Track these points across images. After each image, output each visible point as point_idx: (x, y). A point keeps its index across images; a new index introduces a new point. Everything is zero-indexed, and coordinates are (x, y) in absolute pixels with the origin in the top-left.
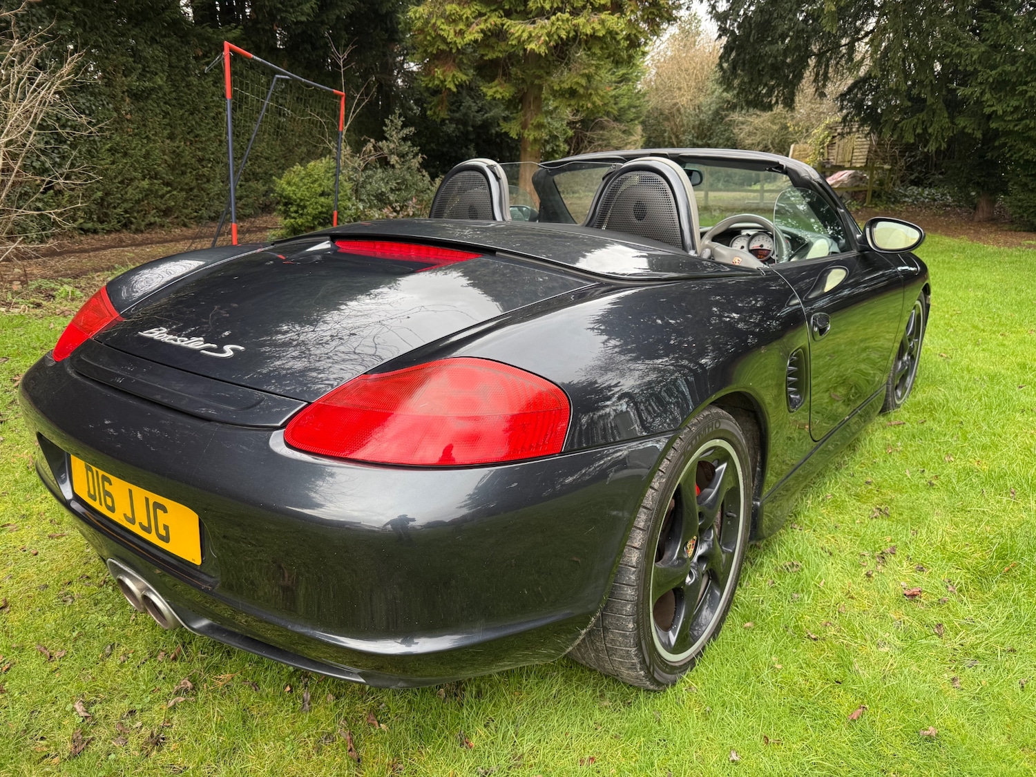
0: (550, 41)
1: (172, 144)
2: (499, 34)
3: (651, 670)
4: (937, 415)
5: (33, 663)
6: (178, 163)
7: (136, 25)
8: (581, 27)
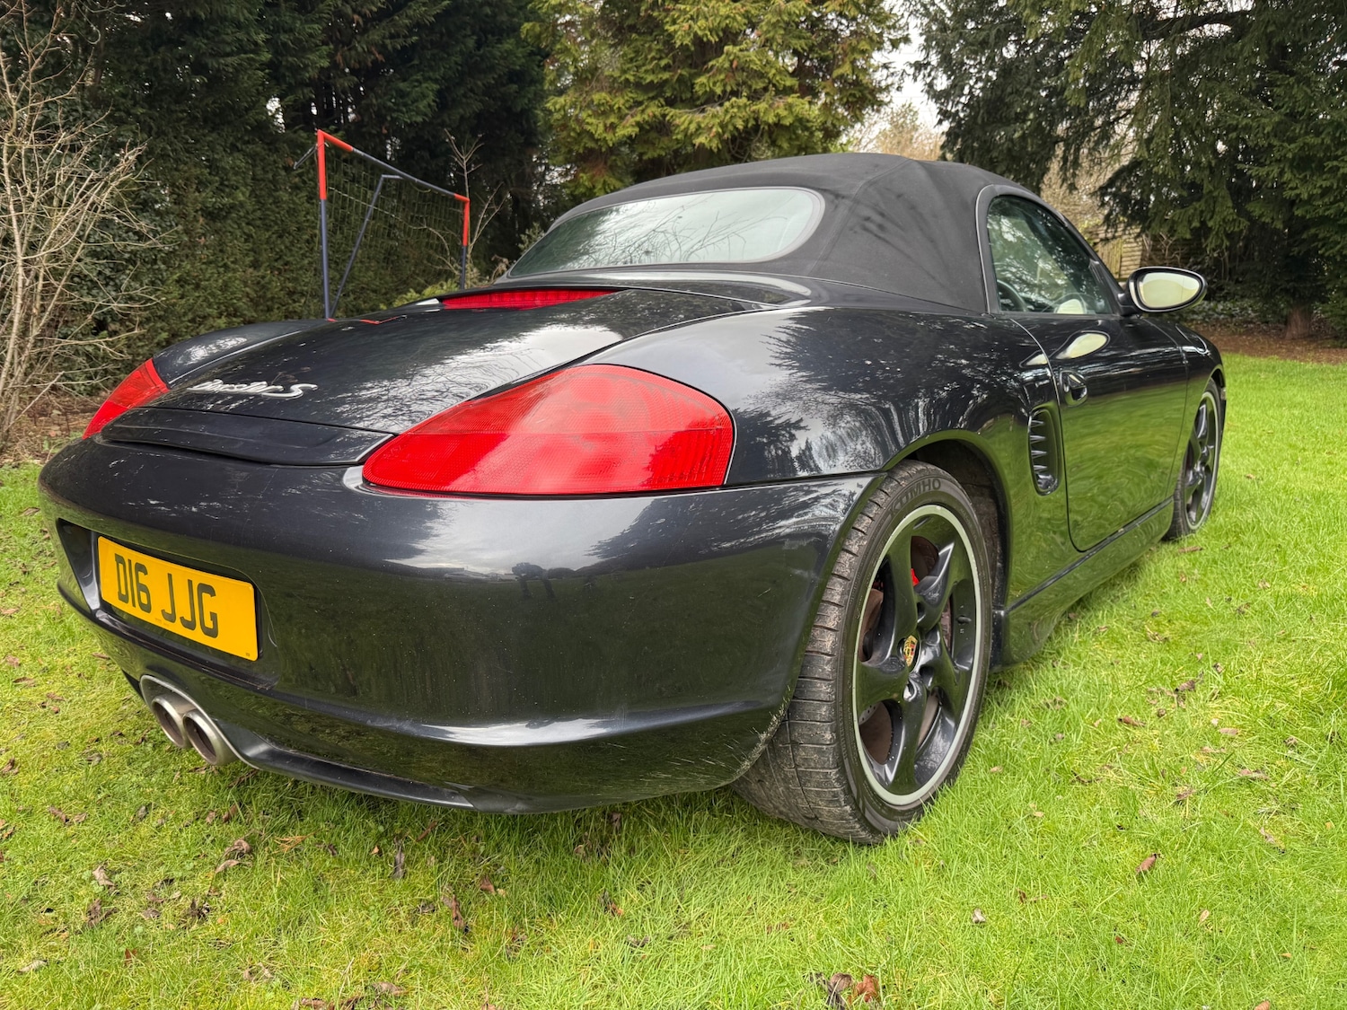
0: (724, 133)
1: (256, 273)
2: (661, 127)
3: (861, 806)
4: (1246, 538)
5: (44, 829)
6: (263, 297)
7: (213, 130)
8: (762, 114)
